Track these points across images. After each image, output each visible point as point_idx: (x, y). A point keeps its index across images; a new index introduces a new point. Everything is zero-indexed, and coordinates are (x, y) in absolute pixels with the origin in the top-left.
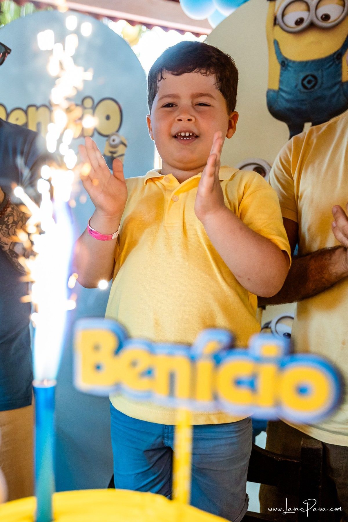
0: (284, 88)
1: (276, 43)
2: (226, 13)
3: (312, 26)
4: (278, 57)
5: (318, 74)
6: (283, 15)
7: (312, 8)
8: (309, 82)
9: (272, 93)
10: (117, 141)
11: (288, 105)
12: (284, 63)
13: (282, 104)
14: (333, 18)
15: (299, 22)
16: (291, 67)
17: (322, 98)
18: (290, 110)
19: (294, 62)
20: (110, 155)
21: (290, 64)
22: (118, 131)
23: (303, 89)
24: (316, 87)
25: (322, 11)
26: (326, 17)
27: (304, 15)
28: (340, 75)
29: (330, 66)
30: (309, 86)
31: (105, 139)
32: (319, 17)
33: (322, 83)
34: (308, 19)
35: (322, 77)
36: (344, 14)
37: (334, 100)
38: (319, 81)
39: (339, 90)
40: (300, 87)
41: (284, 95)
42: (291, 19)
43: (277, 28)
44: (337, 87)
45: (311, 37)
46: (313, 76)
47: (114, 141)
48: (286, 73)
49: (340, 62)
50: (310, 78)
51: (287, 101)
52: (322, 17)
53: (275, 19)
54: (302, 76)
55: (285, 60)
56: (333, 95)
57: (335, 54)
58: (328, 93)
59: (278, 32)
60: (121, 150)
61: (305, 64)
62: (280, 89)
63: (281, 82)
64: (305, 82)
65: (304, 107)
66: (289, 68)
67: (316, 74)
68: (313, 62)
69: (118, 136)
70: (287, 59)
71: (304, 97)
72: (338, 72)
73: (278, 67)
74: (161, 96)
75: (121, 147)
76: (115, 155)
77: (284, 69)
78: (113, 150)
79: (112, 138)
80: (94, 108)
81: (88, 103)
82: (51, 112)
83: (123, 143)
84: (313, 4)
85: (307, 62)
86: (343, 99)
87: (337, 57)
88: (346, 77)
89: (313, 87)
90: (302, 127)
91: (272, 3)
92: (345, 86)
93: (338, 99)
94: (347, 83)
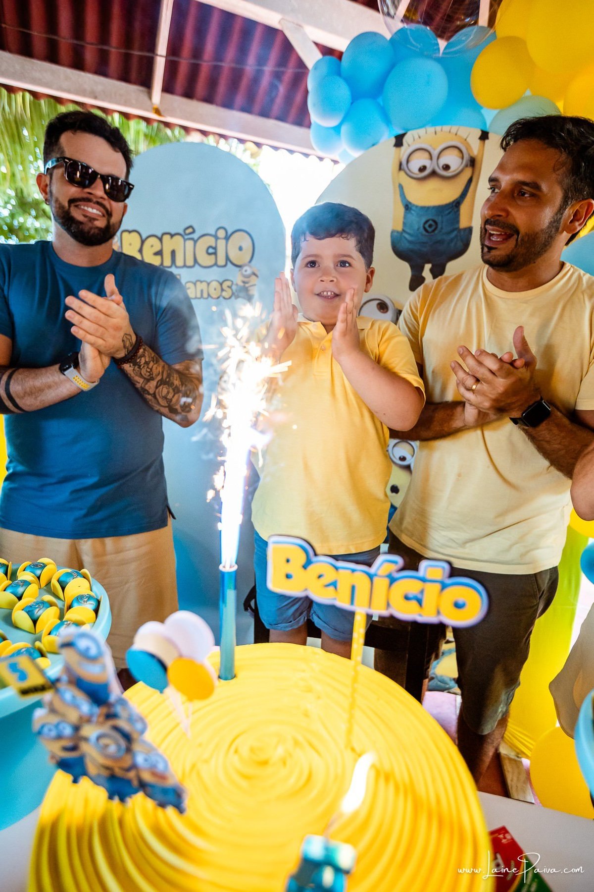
0: (408, 231)
1: (401, 187)
2: (356, 154)
3: (434, 174)
4: (402, 201)
5: (439, 219)
6: (408, 161)
7: (435, 158)
8: (430, 226)
9: (395, 234)
10: (249, 272)
11: (411, 247)
12: (408, 207)
13: (404, 246)
14: (452, 169)
15: (423, 169)
16: (414, 210)
17: (441, 242)
18: (412, 251)
19: (417, 207)
20: (242, 284)
21: (414, 208)
22: (250, 261)
23: (424, 232)
24: (436, 232)
25: (443, 161)
26: (447, 167)
27: (427, 163)
28: (458, 222)
29: (449, 213)
30: (430, 230)
31: (238, 269)
32: (441, 165)
33: (442, 228)
34: (430, 167)
35: (442, 222)
36: (463, 165)
37: (452, 245)
38: (439, 226)
39: (456, 236)
40: (422, 230)
41: (407, 236)
42: (415, 165)
43: (402, 173)
44: (455, 233)
45: (433, 183)
46: (434, 221)
47: (246, 271)
48: (409, 215)
49: (458, 211)
50: (431, 222)
51: (410, 242)
52: (443, 167)
53: (401, 164)
54: (424, 220)
55: (408, 204)
56: (452, 240)
57: (454, 202)
58: (447, 238)
59: (403, 178)
60: (253, 280)
61: (426, 209)
62: (403, 230)
63: (404, 224)
64: (427, 226)
65: (425, 249)
66: (413, 212)
67: (436, 218)
68: (434, 207)
69: (250, 267)
70: (410, 203)
71: (425, 239)
72: (457, 219)
73: (402, 210)
74: (304, 256)
75: (254, 277)
76: (247, 285)
77: (408, 212)
78: (246, 280)
79: (245, 268)
80: (227, 238)
81: (221, 234)
82: (185, 240)
83: (254, 274)
84: (435, 153)
85: (428, 208)
86: (460, 244)
87: (456, 205)
88: (463, 224)
89: (434, 231)
90: (422, 268)
91: (398, 149)
92: (462, 233)
93: (456, 244)
94: (465, 229)
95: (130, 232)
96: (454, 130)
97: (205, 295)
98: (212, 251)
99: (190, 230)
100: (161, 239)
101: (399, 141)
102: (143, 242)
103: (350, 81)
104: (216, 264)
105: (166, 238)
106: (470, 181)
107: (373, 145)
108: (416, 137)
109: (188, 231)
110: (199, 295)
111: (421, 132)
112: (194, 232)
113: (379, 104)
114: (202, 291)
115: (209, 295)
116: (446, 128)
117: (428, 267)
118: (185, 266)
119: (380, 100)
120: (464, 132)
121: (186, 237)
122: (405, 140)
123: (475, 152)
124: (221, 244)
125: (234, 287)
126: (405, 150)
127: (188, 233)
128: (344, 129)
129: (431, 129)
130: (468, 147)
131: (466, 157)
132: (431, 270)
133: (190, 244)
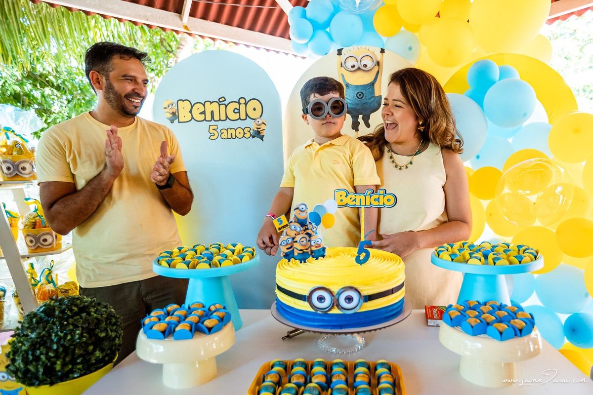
0: (348, 98)
1: (343, 75)
3: (359, 69)
4: (344, 82)
5: (364, 92)
6: (345, 62)
7: (359, 60)
8: (360, 95)
10: (260, 122)
11: (351, 106)
12: (347, 85)
14: (368, 66)
15: (353, 66)
17: (366, 103)
18: (351, 108)
19: (352, 85)
20: (256, 130)
21: (350, 86)
22: (261, 117)
23: (357, 99)
24: (363, 98)
25: (363, 63)
26: (365, 66)
27: (355, 63)
28: (374, 93)
29: (369, 89)
30: (360, 97)
31: (253, 121)
32: (362, 65)
34: (357, 65)
35: (366, 93)
36: (373, 65)
37: (373, 104)
38: (365, 95)
39: (374, 100)
40: (356, 97)
41: (348, 100)
43: (342, 68)
44: (373, 99)
45: (359, 73)
46: (361, 93)
47: (258, 122)
48: (348, 90)
49: (374, 87)
51: (350, 104)
53: (341, 64)
54: (356, 92)
56: (372, 102)
57: (370, 83)
58: (368, 101)
59: (343, 70)
60: (263, 127)
61: (357, 87)
64: (358, 95)
65: (358, 107)
66: (350, 88)
68: (361, 86)
69: (261, 119)
70: (348, 83)
71: (358, 102)
72: (373, 92)
75: (263, 125)
76: (259, 130)
77: (347, 88)
78: (258, 127)
79: (257, 120)
80: (246, 104)
81: (242, 101)
82: (219, 105)
83: (264, 123)
84: (359, 59)
85: (358, 86)
86: (376, 104)
87: (372, 84)
88: (377, 94)
89: (362, 97)
90: (358, 117)
91: (340, 56)
92: (377, 98)
93: (374, 104)
94: (378, 97)
95: (183, 101)
96: (367, 48)
97: (234, 137)
98: (237, 111)
99: (223, 99)
100: (204, 105)
101: (340, 52)
102: (192, 107)
103: (312, 21)
104: (240, 118)
105: (207, 104)
106: (378, 72)
107: (326, 54)
108: (348, 51)
109: (221, 100)
110: (230, 137)
111: (351, 48)
112: (225, 100)
113: (327, 32)
114: (231, 134)
115: (236, 136)
116: (363, 47)
117: (361, 116)
118: (220, 120)
119: (328, 30)
120: (372, 49)
121: (220, 103)
122: (343, 52)
123: (379, 59)
124: (243, 107)
125: (252, 131)
126: (343, 57)
127: (221, 101)
128: (309, 44)
129: (355, 47)
130: (375, 56)
131: (375, 61)
132: (363, 118)
133: (223, 107)
